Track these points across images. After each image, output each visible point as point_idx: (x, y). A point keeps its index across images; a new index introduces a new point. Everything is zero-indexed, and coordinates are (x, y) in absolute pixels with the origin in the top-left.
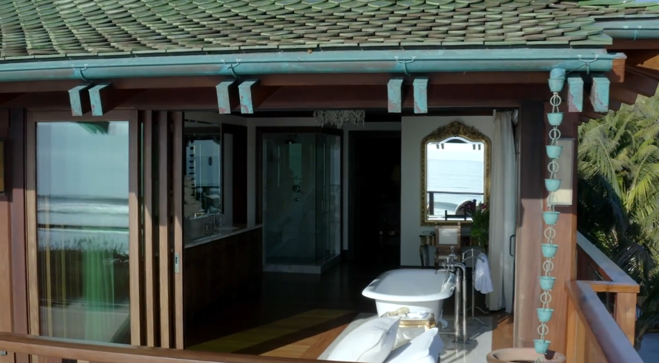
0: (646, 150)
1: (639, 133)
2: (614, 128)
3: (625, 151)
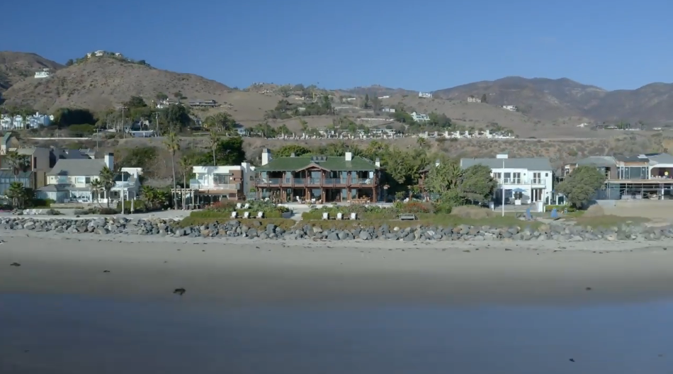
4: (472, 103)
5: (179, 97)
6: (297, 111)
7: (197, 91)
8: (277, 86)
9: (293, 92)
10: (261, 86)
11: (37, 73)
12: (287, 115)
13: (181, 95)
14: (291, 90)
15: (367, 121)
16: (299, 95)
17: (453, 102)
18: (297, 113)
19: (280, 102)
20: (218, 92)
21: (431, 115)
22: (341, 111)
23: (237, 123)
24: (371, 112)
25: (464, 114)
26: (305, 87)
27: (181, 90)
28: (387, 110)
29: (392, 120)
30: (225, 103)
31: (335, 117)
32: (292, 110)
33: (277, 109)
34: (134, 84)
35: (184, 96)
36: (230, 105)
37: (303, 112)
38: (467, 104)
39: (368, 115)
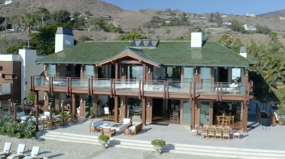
0: (282, 67)
1: (280, 63)
2: (273, 62)
3: (276, 68)
4: (283, 20)
5: (88, 14)
6: (164, 23)
7: (100, 11)
8: (155, 10)
9: (164, 13)
10: (145, 10)
11: (6, 1)
12: (158, 26)
13: (89, 13)
14: (163, 13)
15: (212, 30)
16: (168, 15)
17: (270, 19)
18: (164, 25)
19: (154, 17)
20: (114, 11)
21: (257, 27)
22: (194, 23)
23: (123, 30)
24: (215, 24)
25: (277, 27)
26: (172, 10)
27: (90, 10)
28: (226, 23)
29: (229, 30)
30: (118, 18)
31: (191, 27)
32: (161, 22)
33: (151, 22)
34: (60, 6)
35: (91, 14)
36: (120, 19)
37: (168, 24)
38: (279, 21)
39: (213, 26)
